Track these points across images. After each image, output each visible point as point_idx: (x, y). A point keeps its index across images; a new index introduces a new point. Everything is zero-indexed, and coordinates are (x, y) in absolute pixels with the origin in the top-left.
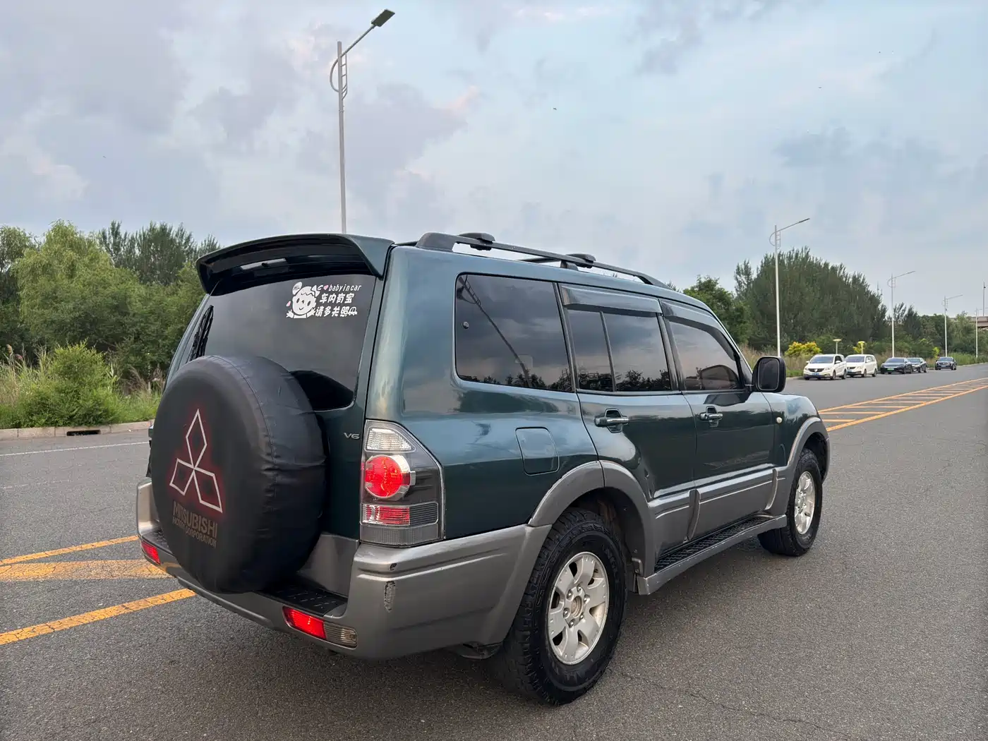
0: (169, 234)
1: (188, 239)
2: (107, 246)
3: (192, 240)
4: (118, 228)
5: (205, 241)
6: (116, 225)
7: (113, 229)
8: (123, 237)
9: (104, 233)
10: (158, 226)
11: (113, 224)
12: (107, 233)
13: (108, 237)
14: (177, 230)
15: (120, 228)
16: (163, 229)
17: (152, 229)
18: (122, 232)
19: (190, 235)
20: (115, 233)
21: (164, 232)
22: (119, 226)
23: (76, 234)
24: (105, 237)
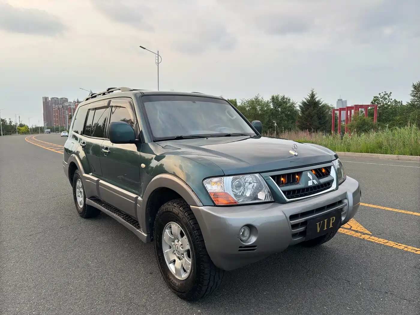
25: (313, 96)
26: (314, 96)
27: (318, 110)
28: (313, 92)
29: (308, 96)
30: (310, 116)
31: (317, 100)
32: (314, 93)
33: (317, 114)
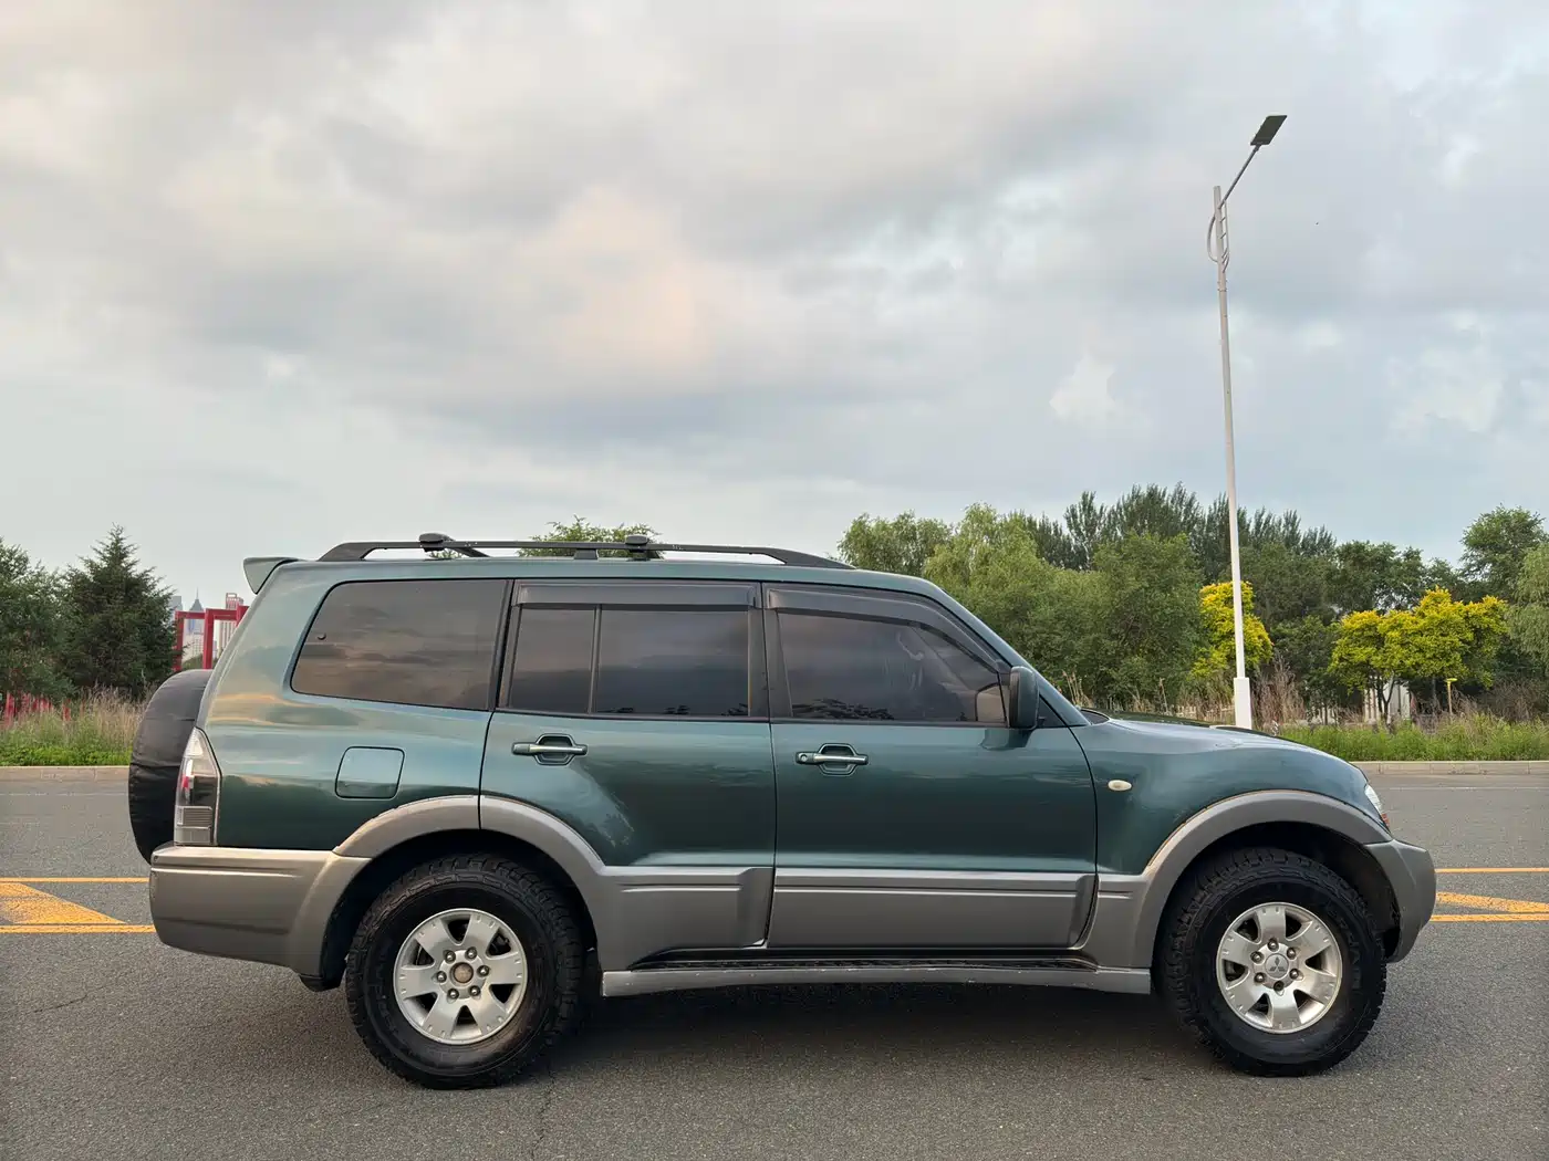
0: (1161, 500)
1: (1190, 504)
2: (1077, 529)
3: (1195, 505)
4: (1091, 501)
5: (1215, 504)
6: (1089, 498)
7: (1084, 504)
8: (1098, 512)
9: (1073, 510)
10: (1144, 491)
11: (1085, 497)
12: (1078, 509)
13: (1078, 514)
14: (1172, 494)
15: (1094, 501)
16: (1152, 494)
17: (1136, 496)
18: (1097, 505)
19: (1193, 498)
20: (1087, 506)
21: (1153, 496)
22: (1092, 498)
23: (995, 519)
24: (1074, 516)
25: (117, 554)
26: (124, 556)
27: (143, 613)
28: (118, 540)
29: (100, 553)
30: (112, 635)
31: (136, 571)
32: (125, 544)
33: (141, 627)
